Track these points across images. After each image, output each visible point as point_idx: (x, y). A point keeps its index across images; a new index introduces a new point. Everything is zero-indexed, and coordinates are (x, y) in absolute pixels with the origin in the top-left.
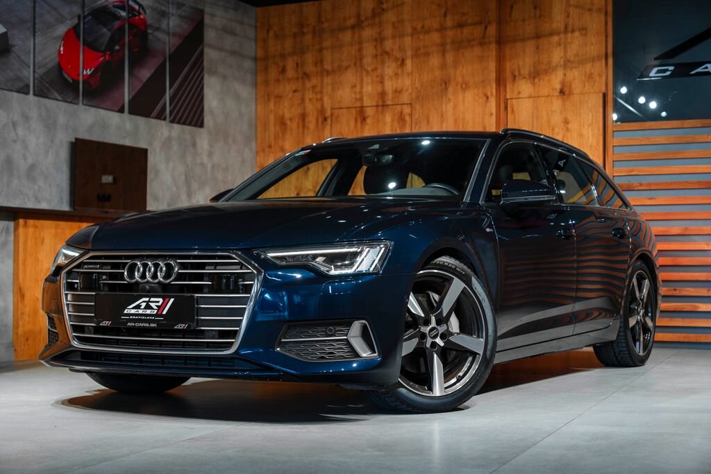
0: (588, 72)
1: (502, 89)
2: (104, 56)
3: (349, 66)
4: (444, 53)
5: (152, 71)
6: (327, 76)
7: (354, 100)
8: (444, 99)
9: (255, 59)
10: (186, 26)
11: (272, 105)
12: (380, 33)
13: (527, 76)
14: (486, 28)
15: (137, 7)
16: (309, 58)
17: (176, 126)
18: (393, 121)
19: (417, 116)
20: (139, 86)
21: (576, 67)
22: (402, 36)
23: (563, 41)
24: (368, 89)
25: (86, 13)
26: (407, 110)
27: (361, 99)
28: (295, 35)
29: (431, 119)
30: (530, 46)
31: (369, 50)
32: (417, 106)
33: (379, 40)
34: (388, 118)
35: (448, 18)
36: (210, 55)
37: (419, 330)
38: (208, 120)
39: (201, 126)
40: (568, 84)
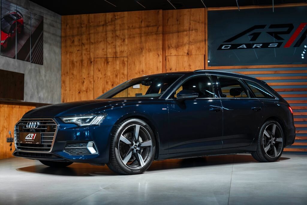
0: (198, 46)
1: (164, 52)
2: (8, 35)
3: (102, 41)
4: (141, 37)
5: (25, 42)
6: (92, 45)
7: (103, 55)
8: (141, 55)
9: (61, 37)
10: (37, 23)
11: (68, 56)
12: (114, 28)
13: (174, 47)
14: (158, 28)
15: (20, 15)
16: (84, 37)
17: (33, 64)
18: (120, 64)
19: (130, 62)
20: (20, 47)
21: (193, 44)
22: (124, 30)
23: (188, 34)
24: (110, 50)
25: (2, 17)
26: (126, 59)
27: (106, 55)
28: (78, 28)
29: (136, 63)
30: (175, 35)
31: (110, 35)
32: (130, 58)
33: (114, 31)
34: (118, 62)
35: (143, 23)
36: (45, 35)
37: (131, 149)
38: (44, 62)
39: (42, 64)
40: (190, 51)
